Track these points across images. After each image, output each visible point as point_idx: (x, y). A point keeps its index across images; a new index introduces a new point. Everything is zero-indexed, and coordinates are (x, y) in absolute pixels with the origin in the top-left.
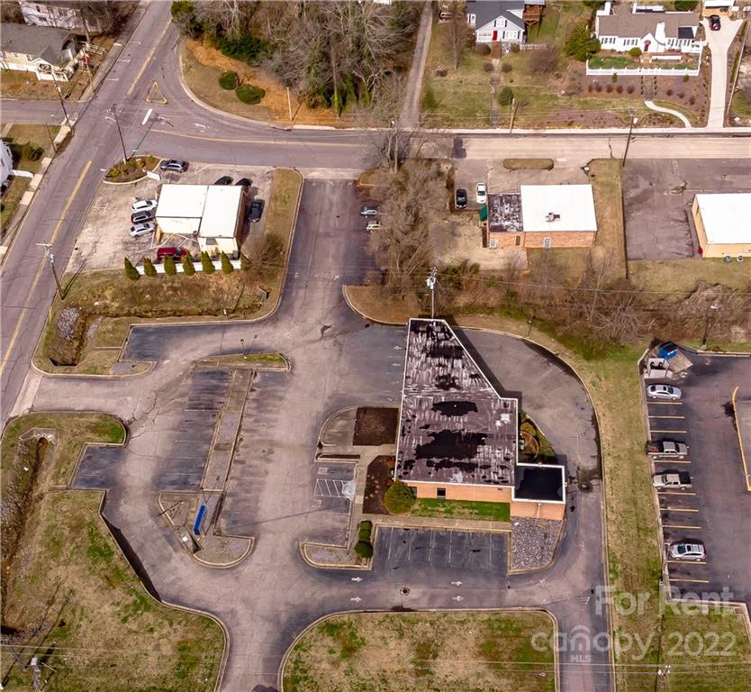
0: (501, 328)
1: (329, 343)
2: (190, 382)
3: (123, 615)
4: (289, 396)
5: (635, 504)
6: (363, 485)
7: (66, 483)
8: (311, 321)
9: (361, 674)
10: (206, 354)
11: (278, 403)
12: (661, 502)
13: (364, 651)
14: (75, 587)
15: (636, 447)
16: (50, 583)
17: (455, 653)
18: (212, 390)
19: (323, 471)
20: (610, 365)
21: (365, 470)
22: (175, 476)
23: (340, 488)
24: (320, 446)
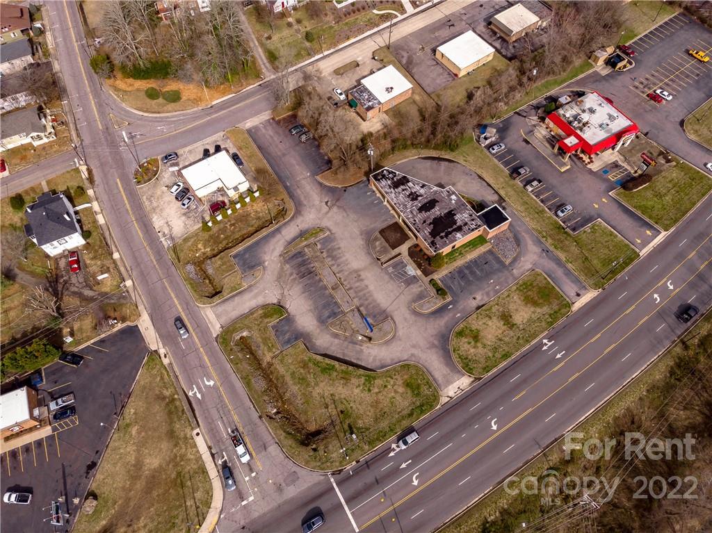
0: (405, 158)
1: (335, 209)
2: (288, 266)
3: (366, 389)
4: (342, 245)
5: (527, 203)
6: (413, 264)
7: (279, 349)
8: (317, 202)
9: (489, 343)
10: (282, 249)
11: (340, 251)
12: (536, 196)
13: (482, 334)
14: (331, 392)
15: (507, 179)
16: (318, 398)
17: (517, 310)
18: (303, 263)
19: (390, 270)
20: (464, 148)
21: (409, 258)
22: (326, 313)
23: (405, 272)
24: (378, 259)
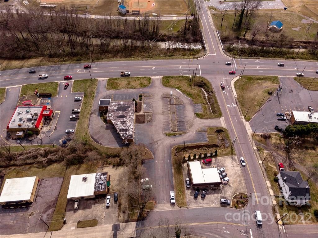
1: (155, 140)
2: (187, 128)
6: (142, 107)
7: (202, 105)
8: (161, 146)
11: (164, 124)
18: (180, 126)
21: (142, 110)
23: (147, 106)
24: (152, 114)
